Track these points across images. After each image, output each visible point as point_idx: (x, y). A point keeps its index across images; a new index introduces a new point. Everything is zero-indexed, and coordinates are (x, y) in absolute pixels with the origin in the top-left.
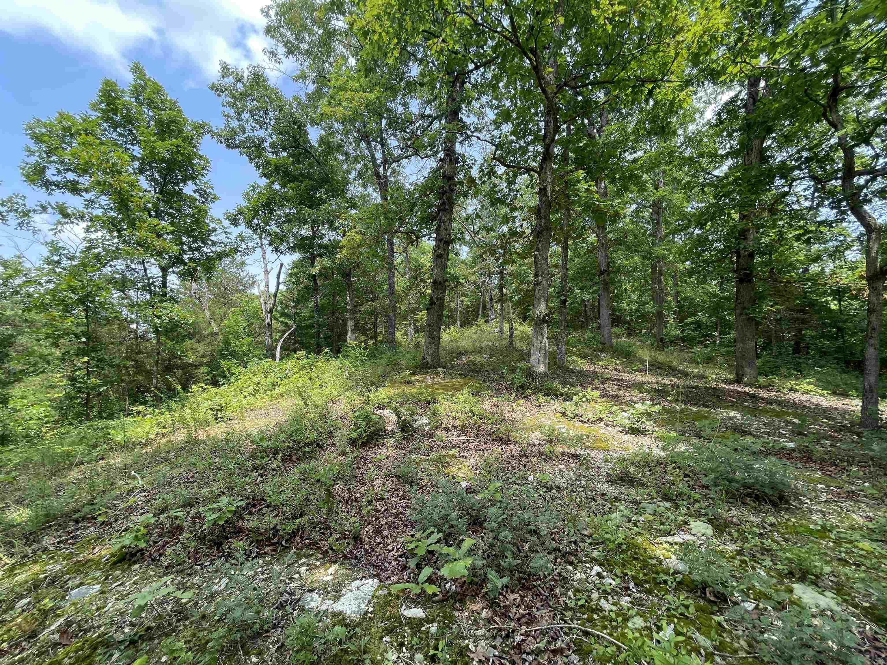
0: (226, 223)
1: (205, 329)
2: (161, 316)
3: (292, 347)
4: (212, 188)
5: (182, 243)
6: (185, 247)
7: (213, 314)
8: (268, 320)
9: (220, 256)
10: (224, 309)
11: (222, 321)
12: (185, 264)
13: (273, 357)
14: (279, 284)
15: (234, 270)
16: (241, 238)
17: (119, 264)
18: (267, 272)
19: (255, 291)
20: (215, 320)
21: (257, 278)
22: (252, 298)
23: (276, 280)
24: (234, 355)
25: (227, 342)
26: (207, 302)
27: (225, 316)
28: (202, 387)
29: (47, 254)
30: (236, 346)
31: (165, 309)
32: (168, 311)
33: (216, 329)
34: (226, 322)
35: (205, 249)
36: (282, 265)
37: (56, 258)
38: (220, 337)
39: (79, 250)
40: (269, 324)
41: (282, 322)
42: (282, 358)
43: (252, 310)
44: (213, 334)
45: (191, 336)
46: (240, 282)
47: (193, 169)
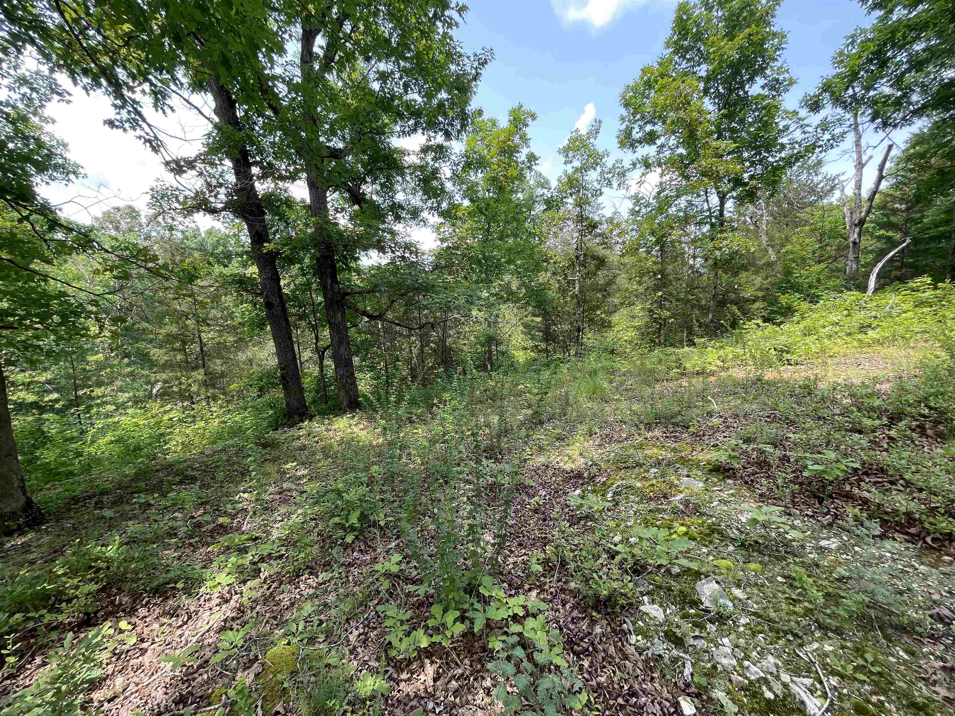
0: (803, 113)
1: (760, 259)
2: (721, 248)
3: (894, 273)
4: (787, 71)
5: (743, 161)
6: (747, 164)
7: (771, 239)
8: (854, 236)
9: (789, 162)
10: (787, 231)
11: (783, 246)
12: (746, 184)
13: (863, 288)
14: (881, 178)
15: (804, 177)
16: (824, 126)
17: (682, 202)
18: (860, 166)
19: (835, 198)
20: (772, 247)
21: (842, 178)
22: (831, 208)
23: (876, 173)
24: (796, 288)
25: (788, 273)
26: (764, 227)
27: (787, 239)
28: (757, 324)
29: (631, 206)
30: (801, 276)
31: (724, 239)
32: (728, 242)
33: (773, 258)
34: (789, 247)
35: (770, 159)
36: (890, 147)
37: (637, 208)
38: (779, 267)
39: (652, 197)
40: (855, 243)
41: (879, 238)
42: (876, 290)
43: (828, 227)
44: (770, 265)
45: (744, 268)
46: (812, 190)
47: (763, 57)
